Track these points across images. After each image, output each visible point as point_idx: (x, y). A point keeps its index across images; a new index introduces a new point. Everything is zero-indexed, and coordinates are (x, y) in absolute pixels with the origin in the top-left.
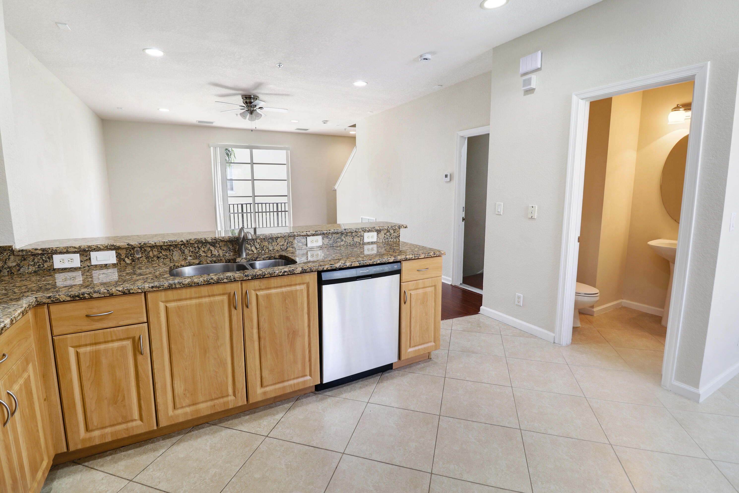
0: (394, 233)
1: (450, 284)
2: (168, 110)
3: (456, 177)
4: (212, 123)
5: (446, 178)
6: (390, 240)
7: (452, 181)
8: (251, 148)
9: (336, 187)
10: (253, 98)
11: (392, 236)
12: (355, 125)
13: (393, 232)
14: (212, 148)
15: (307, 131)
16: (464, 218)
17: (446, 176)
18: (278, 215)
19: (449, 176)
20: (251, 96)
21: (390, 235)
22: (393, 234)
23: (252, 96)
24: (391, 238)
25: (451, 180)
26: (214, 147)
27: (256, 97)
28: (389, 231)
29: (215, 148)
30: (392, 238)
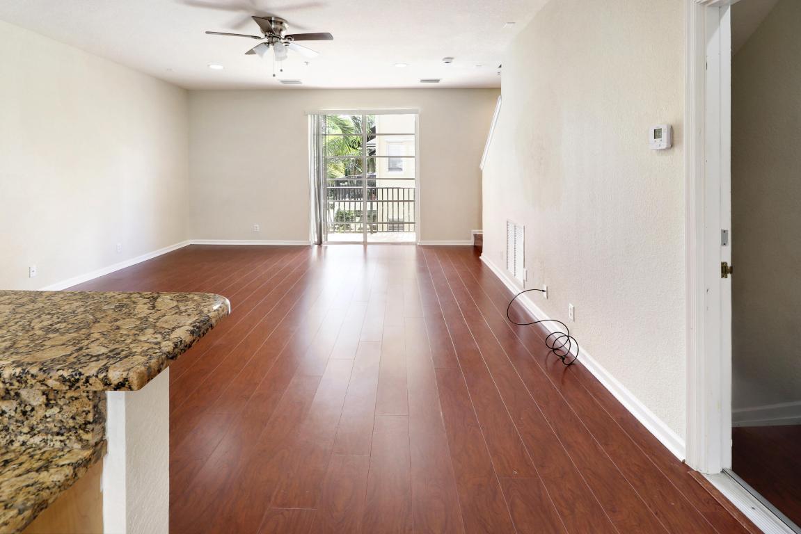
0: (48, 405)
3: (688, 137)
5: (658, 140)
6: (22, 438)
7: (676, 149)
10: (274, 21)
11: (33, 421)
13: (43, 399)
16: (729, 265)
17: (657, 134)
19: (664, 134)
20: (271, 17)
21: (24, 413)
22: (41, 413)
23: (273, 19)
24: (26, 430)
25: (673, 146)
27: (281, 20)
28: (17, 395)
30: (32, 431)
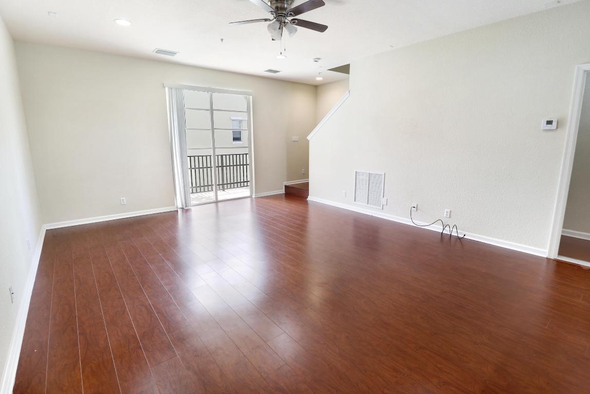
1: (546, 257)
2: (129, 24)
4: (173, 53)
5: (549, 125)
8: (211, 90)
9: (309, 138)
10: (286, 1)
12: (348, 66)
14: (167, 88)
15: (277, 74)
17: (549, 123)
18: (222, 170)
19: (554, 124)
25: (557, 128)
26: (169, 88)
29: (171, 88)
